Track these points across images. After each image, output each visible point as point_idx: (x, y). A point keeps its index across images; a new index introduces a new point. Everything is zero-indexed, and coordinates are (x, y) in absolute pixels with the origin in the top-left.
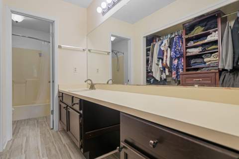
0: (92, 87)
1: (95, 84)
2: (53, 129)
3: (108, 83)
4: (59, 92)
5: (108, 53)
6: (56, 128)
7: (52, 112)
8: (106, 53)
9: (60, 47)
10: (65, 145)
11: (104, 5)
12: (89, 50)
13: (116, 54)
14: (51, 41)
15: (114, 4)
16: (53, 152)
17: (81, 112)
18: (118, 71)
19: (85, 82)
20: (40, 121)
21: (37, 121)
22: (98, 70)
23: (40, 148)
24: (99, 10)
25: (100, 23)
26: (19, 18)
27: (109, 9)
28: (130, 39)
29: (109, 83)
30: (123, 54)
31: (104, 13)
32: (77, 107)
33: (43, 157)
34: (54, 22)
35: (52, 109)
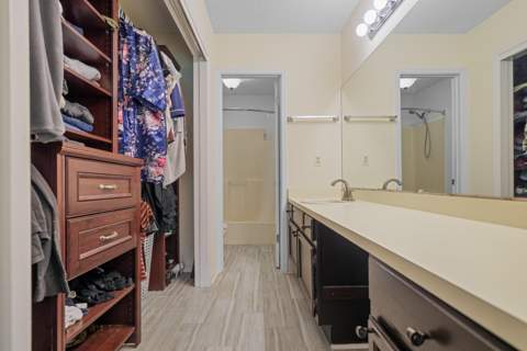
0: (347, 196)
1: (354, 189)
2: (279, 268)
3: (384, 188)
4: (288, 203)
5: (393, 119)
6: (284, 268)
7: (279, 237)
8: (388, 120)
9: (290, 120)
10: (293, 303)
11: (370, 17)
12: (346, 118)
13: (422, 117)
14: (276, 110)
15: (395, 6)
16: (273, 307)
17: (315, 243)
18: (428, 157)
19: (333, 184)
20: (263, 250)
21: (259, 252)
22: (366, 158)
23: (256, 294)
24: (362, 30)
25: (365, 57)
26: (233, 83)
27: (383, 20)
28: (458, 75)
29: (388, 187)
30: (443, 113)
31: (372, 34)
32: (308, 232)
33: (258, 311)
34: (279, 76)
35: (277, 233)
